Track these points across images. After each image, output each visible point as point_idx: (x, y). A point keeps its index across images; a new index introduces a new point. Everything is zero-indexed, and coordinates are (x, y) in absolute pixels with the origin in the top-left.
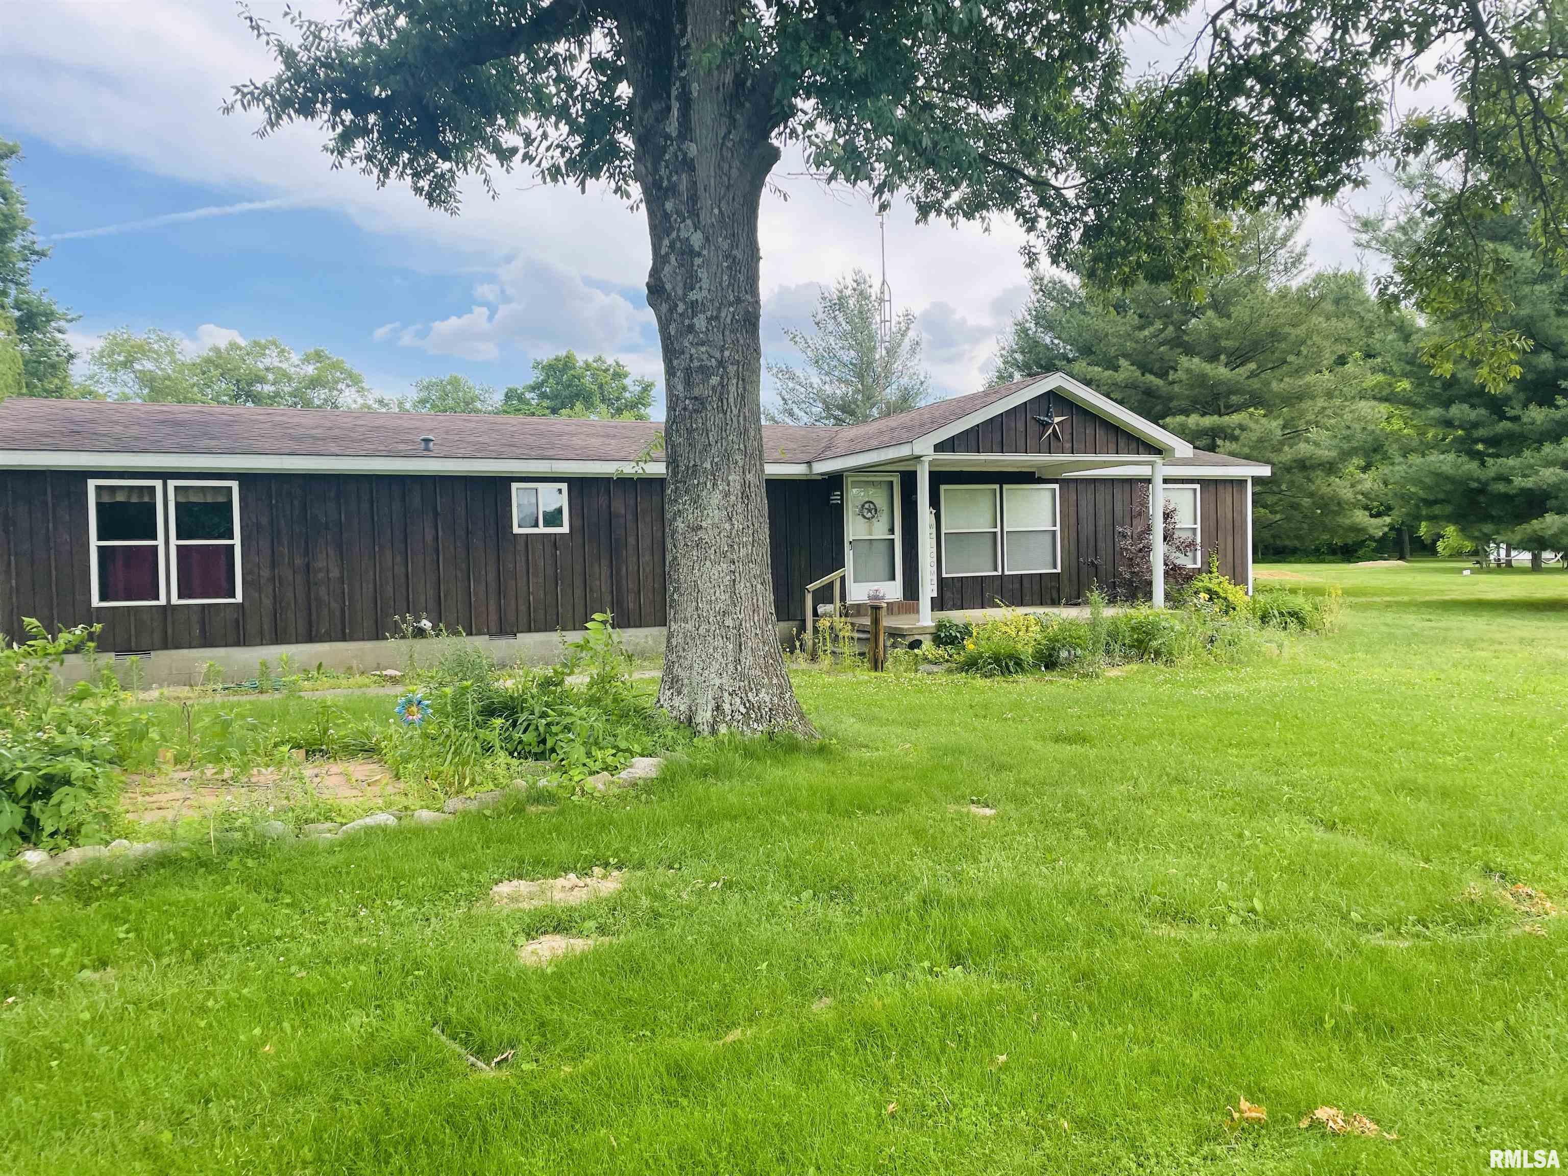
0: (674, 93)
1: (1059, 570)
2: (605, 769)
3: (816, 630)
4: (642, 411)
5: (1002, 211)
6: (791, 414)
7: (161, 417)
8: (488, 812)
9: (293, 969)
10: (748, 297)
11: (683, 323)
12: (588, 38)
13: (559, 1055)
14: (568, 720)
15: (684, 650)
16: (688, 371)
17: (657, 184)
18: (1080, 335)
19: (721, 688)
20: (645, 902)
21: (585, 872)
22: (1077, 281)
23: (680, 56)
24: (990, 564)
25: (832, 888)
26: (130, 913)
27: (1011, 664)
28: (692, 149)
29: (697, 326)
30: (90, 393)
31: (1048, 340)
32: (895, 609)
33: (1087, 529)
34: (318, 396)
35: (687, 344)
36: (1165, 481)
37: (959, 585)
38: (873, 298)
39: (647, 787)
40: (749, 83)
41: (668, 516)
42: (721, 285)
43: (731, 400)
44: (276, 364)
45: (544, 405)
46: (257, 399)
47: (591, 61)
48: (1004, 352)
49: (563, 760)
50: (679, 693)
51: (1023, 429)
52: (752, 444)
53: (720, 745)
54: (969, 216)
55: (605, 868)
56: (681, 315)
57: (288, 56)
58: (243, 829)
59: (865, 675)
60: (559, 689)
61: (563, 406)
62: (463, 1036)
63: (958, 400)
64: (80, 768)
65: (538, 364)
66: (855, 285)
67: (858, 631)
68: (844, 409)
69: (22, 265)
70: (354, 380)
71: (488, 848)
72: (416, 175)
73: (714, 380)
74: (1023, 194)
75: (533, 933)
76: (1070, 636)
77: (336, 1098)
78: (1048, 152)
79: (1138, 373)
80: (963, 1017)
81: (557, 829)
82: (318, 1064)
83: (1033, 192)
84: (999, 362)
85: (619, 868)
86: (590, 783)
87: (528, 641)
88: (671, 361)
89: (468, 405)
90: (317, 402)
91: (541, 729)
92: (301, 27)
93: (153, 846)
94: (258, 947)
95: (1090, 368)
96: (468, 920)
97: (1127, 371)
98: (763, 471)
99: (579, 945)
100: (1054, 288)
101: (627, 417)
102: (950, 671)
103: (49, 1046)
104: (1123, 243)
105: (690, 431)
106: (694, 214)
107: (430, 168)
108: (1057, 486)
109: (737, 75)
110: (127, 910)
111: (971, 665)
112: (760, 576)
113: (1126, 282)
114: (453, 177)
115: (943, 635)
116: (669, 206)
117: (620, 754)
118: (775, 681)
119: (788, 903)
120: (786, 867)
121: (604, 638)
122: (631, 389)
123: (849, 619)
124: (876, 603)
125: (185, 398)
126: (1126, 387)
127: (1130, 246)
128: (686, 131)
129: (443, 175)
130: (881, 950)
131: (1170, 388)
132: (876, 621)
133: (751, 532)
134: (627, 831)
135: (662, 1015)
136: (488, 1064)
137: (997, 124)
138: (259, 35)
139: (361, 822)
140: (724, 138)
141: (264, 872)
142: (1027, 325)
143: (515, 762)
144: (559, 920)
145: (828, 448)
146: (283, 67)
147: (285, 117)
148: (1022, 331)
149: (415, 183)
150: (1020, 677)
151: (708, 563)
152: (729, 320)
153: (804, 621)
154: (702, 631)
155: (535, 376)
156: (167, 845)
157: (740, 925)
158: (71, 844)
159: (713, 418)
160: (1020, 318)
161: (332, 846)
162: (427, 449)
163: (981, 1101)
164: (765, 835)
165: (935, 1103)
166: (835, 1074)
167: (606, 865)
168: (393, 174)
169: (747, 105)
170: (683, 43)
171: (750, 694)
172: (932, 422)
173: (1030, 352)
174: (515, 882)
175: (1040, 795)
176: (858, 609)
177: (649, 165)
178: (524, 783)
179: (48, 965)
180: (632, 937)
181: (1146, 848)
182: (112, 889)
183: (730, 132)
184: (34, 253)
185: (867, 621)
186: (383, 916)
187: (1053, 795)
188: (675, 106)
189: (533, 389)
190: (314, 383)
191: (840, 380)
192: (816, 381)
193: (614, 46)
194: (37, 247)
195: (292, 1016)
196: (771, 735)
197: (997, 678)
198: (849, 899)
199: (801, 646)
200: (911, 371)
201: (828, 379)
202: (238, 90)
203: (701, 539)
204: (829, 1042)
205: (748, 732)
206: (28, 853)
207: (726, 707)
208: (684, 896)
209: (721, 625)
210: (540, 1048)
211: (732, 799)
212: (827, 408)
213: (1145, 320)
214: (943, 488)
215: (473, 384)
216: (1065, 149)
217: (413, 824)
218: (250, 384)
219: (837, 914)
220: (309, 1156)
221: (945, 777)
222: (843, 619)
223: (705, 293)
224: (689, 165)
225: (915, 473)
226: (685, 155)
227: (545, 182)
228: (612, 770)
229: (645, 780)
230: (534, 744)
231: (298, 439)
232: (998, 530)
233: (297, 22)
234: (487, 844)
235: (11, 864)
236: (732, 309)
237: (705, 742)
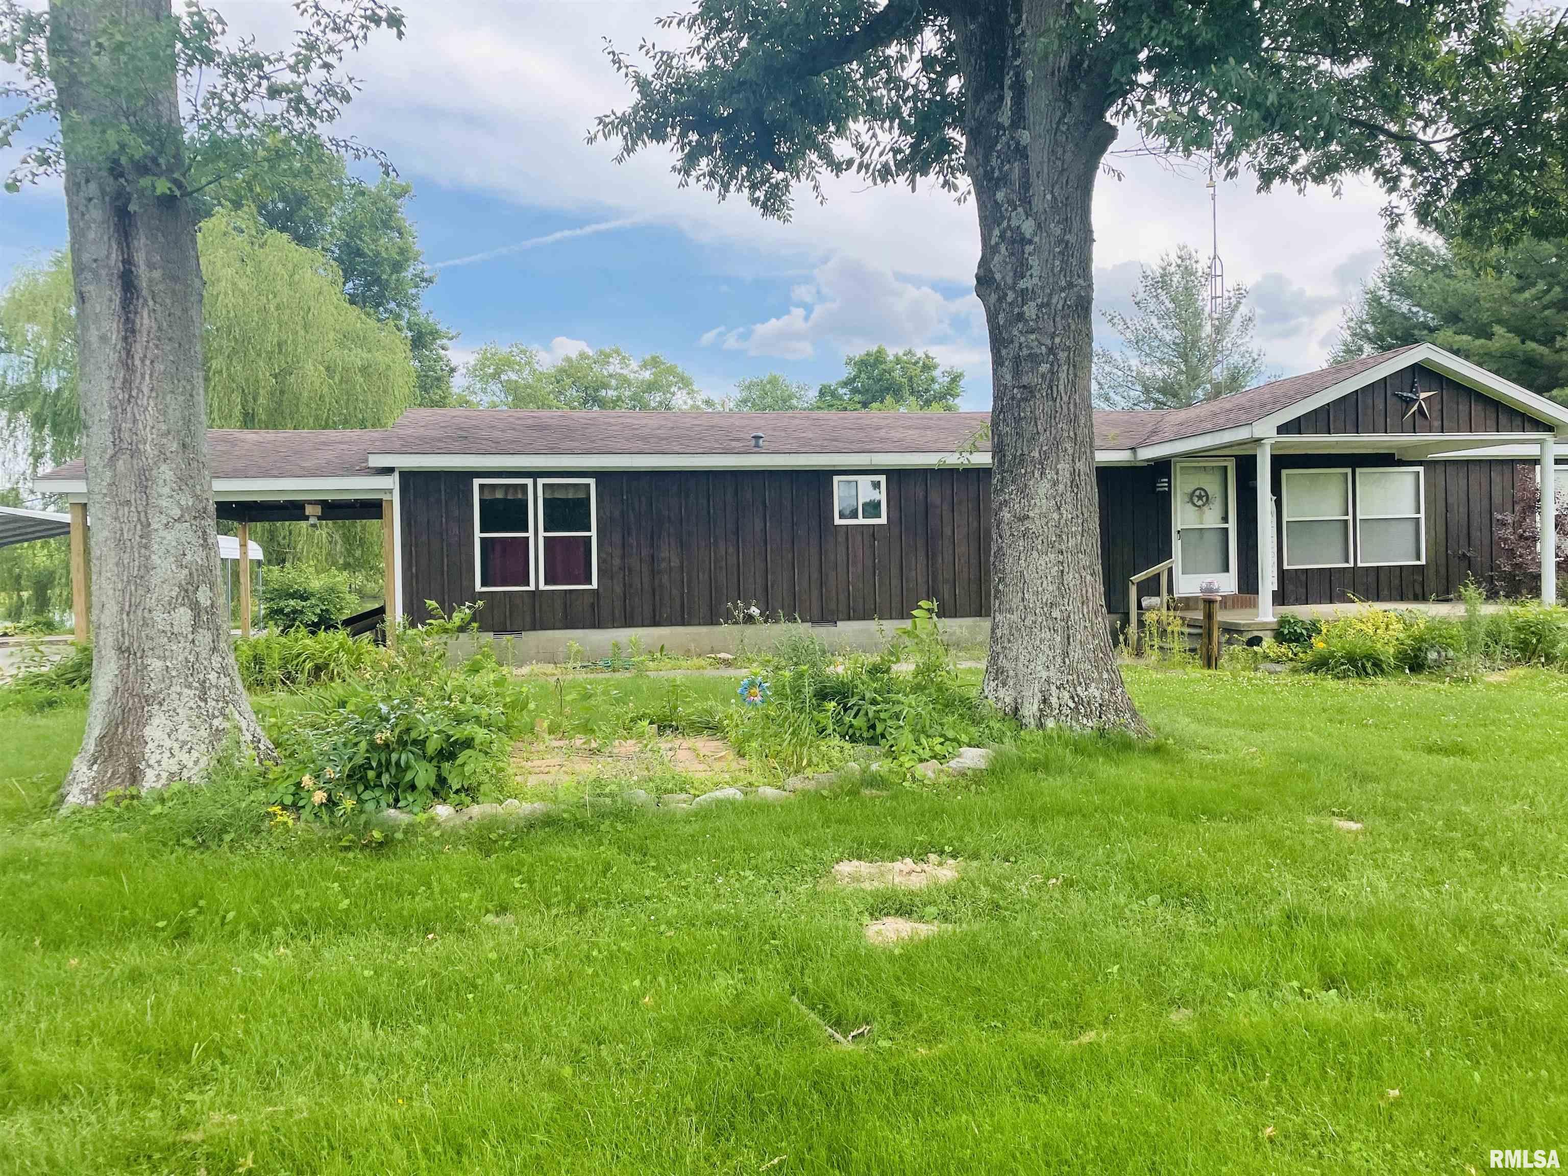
0: (1008, 82)
1: (1423, 562)
2: (934, 757)
3: (1141, 624)
4: (950, 402)
5: (1357, 172)
6: (1107, 399)
7: (530, 422)
8: (825, 793)
9: (663, 927)
10: (1081, 281)
11: (1012, 312)
12: (919, 37)
13: (914, 1036)
14: (897, 708)
15: (1009, 641)
16: (1017, 361)
17: (988, 175)
18: (1445, 301)
19: (1048, 681)
20: (985, 892)
21: (921, 858)
22: (1440, 242)
23: (1014, 46)
24: (1339, 553)
25: (1181, 895)
26: (523, 866)
27: (1369, 665)
28: (1025, 136)
29: (1027, 314)
30: (467, 402)
31: (1405, 308)
32: (1229, 603)
33: (1458, 515)
34: (654, 399)
35: (1016, 333)
36: (1558, 461)
37: (1303, 578)
38: (1200, 274)
39: (977, 778)
40: (1085, 65)
41: (994, 506)
42: (1052, 271)
43: (1061, 387)
44: (619, 371)
45: (856, 399)
46: (602, 403)
47: (923, 59)
48: (1352, 324)
49: (892, 746)
50: (1004, 684)
51: (1382, 407)
52: (1082, 432)
53: (1049, 738)
54: (1319, 179)
55: (940, 856)
56: (1010, 304)
57: (643, 85)
58: (611, 795)
59: (1196, 672)
60: (886, 676)
61: (874, 400)
62: (821, 1007)
63: (1305, 378)
64: (480, 734)
65: (851, 360)
66: (1179, 262)
67: (1189, 626)
68: (1163, 391)
69: (414, 291)
70: (685, 383)
71: (828, 827)
72: (754, 187)
73: (1044, 368)
74: (1384, 152)
75: (877, 914)
76: (1440, 636)
77: (710, 1053)
78: (1415, 105)
79: (1517, 340)
80: (1344, 1044)
81: (892, 812)
82: (691, 1019)
83: (1394, 148)
84: (1347, 335)
85: (954, 857)
86: (920, 770)
87: (848, 629)
88: (999, 351)
89: (785, 402)
90: (653, 404)
91: (871, 715)
92: (654, 57)
93: (539, 807)
94: (631, 905)
95: (1457, 338)
96: (814, 895)
97: (1503, 338)
98: (1093, 458)
99: (925, 930)
100: (1413, 251)
101: (936, 409)
102: (1295, 671)
103: (465, 979)
104: (1505, 197)
105: (1018, 420)
106: (1026, 201)
107: (766, 179)
108: (1421, 469)
109: (1073, 59)
110: (521, 863)
111: (1321, 664)
112: (1090, 567)
113: (1507, 241)
114: (787, 186)
115: (1286, 632)
116: (1000, 196)
117: (948, 743)
118: (1105, 676)
119: (1135, 907)
120: (1128, 869)
121: (929, 627)
122: (940, 380)
123: (1178, 613)
124: (1208, 596)
125: (543, 404)
126: (1502, 357)
127: (1515, 200)
128: (1019, 120)
129: (778, 184)
130: (1245, 963)
131: (1557, 357)
132: (1209, 616)
133: (1080, 521)
134: (960, 821)
135: (1013, 1009)
136: (845, 1038)
137: (1352, 80)
138: (619, 68)
139: (713, 795)
140: (1058, 123)
141: (632, 836)
142: (1380, 293)
143: (847, 745)
144: (901, 903)
145: (1154, 432)
146: (639, 96)
147: (640, 143)
148: (1376, 300)
149: (752, 194)
150: (1380, 680)
151: (1035, 553)
152: (1060, 307)
153: (1127, 614)
154: (1028, 622)
155: (848, 372)
156: (550, 807)
157: (1085, 925)
158: (473, 801)
159: (1041, 406)
160: (1371, 286)
161: (688, 815)
162: (757, 446)
163: (1373, 1136)
164: (1104, 835)
165: (1318, 1132)
166: (1201, 1089)
167: (942, 852)
168: (732, 188)
169: (1083, 86)
170: (1018, 32)
171: (1079, 688)
172: (1274, 403)
173: (1383, 322)
174: (855, 862)
175: (1416, 810)
176: (1188, 603)
177: (980, 157)
178: (857, 767)
179: (460, 908)
180: (976, 927)
181: (1550, 876)
182: (507, 843)
183: (1064, 116)
184: (423, 280)
185: (1199, 615)
186: (737, 885)
187: (1431, 811)
188: (1008, 95)
189: (845, 384)
190: (651, 387)
191: (1161, 361)
192: (1134, 363)
193: (943, 42)
194: (426, 275)
195: (665, 972)
196: (1102, 732)
197: (1351, 680)
198: (1201, 906)
199: (1126, 640)
200: (1243, 349)
201: (1148, 360)
202: (601, 121)
203: (1027, 529)
204: (1193, 1055)
205: (1077, 727)
206: (439, 807)
207: (1054, 700)
208: (1024, 889)
209: (1048, 617)
210: (896, 1026)
211: (1066, 795)
212: (1146, 390)
213: (1524, 281)
214: (1284, 473)
215: (792, 382)
216: (1435, 99)
217: (757, 800)
218: (596, 390)
219: (1190, 922)
220: (692, 1105)
221: (1300, 786)
222: (1172, 613)
223: (1035, 280)
224: (1021, 152)
225: (1254, 458)
226: (1018, 143)
227: (875, 184)
228: (941, 758)
229: (974, 770)
230: (865, 728)
231: (644, 439)
232: (1350, 517)
233: (652, 54)
234: (827, 823)
235: (425, 816)
236: (1063, 295)
237: (1031, 734)
